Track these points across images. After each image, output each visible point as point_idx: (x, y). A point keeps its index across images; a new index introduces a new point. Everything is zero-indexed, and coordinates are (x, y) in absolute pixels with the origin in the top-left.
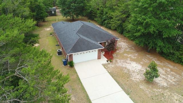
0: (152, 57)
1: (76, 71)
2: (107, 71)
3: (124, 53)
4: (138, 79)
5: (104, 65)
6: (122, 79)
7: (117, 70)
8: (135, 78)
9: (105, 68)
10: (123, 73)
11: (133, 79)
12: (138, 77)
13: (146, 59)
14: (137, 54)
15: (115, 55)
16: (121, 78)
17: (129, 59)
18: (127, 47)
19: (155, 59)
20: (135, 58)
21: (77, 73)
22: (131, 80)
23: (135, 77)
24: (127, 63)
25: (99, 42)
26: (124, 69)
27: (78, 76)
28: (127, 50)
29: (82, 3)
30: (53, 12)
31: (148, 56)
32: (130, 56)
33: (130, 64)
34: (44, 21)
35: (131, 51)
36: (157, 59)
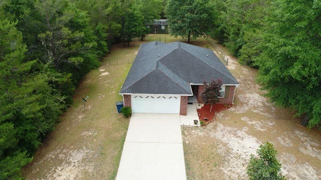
0: (306, 138)
1: (128, 126)
2: (181, 141)
3: (243, 115)
4: (238, 174)
5: (184, 129)
6: (202, 164)
7: (204, 144)
8: (231, 170)
9: (183, 133)
10: (213, 153)
11: (226, 172)
12: (239, 171)
13: (287, 139)
14: (274, 123)
15: (222, 114)
16: (200, 161)
17: (246, 129)
18: (261, 105)
19: (313, 144)
20: (262, 130)
21: (127, 129)
22: (220, 171)
23: (233, 169)
24: (235, 135)
25: (192, 84)
26: (221, 146)
27: (125, 134)
28: (255, 111)
29: (207, 13)
30: (163, 28)
31: (298, 132)
32: (254, 123)
33: (242, 139)
34: (142, 40)
35: (262, 114)
36: (317, 145)
